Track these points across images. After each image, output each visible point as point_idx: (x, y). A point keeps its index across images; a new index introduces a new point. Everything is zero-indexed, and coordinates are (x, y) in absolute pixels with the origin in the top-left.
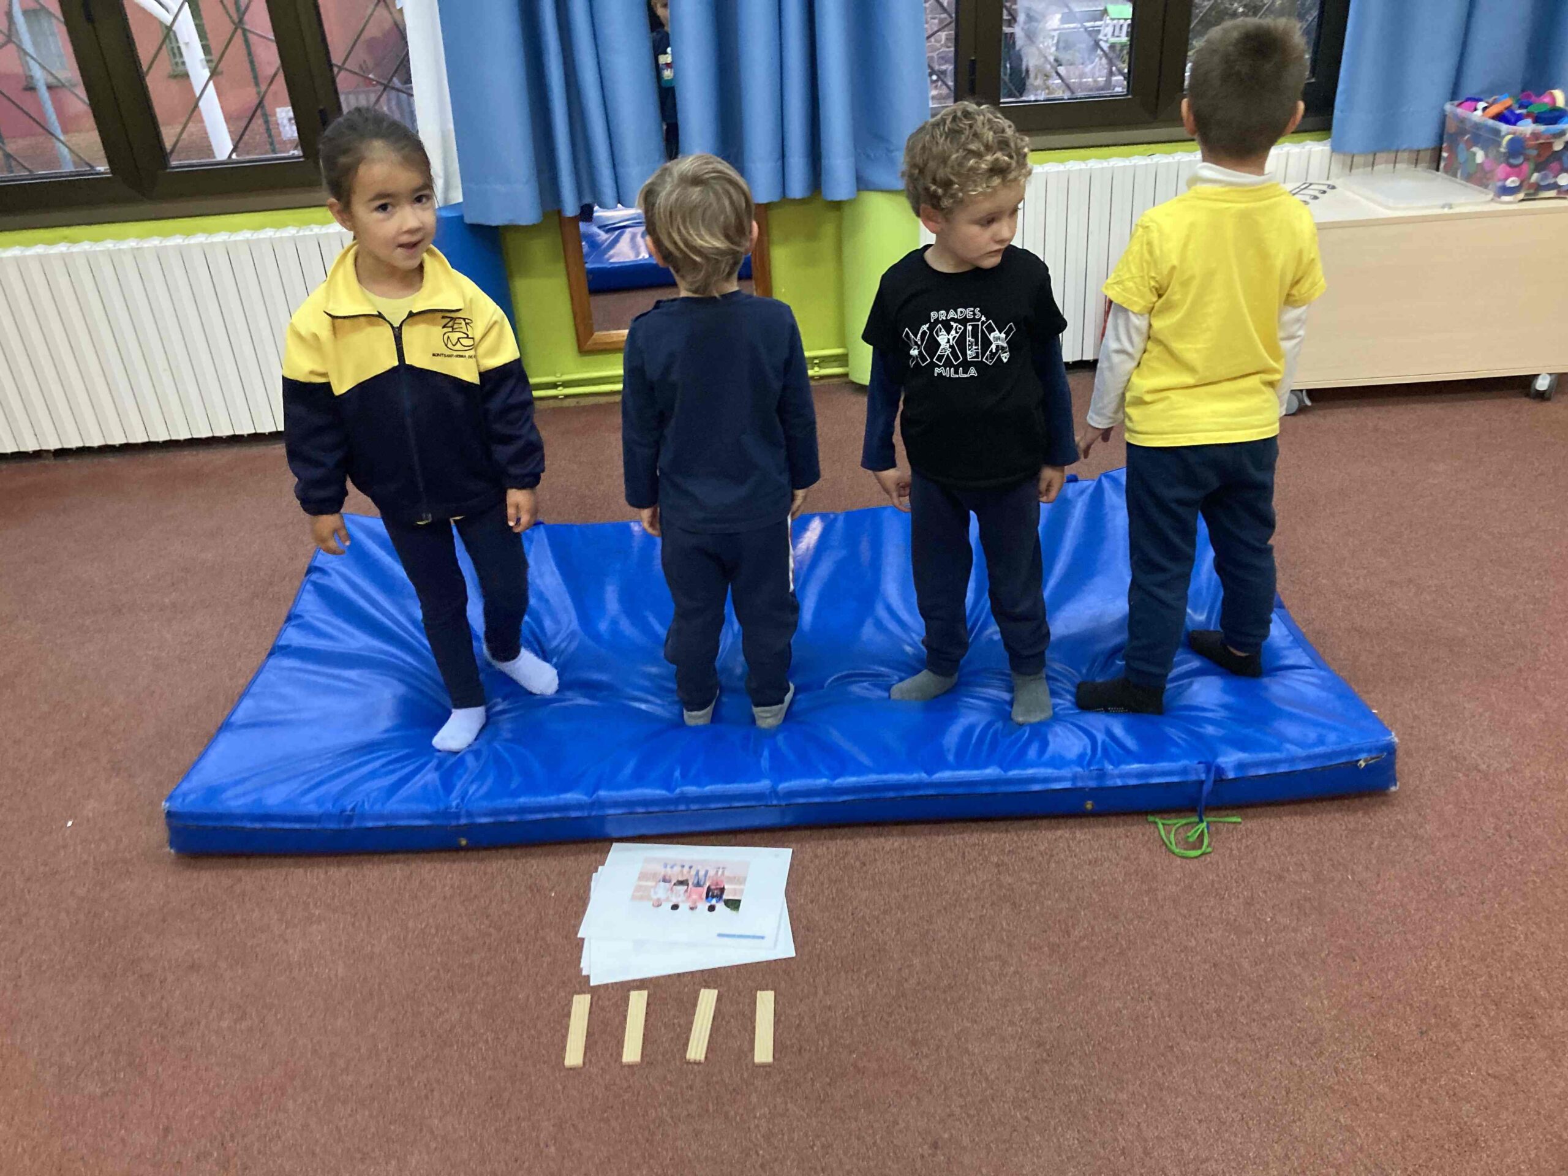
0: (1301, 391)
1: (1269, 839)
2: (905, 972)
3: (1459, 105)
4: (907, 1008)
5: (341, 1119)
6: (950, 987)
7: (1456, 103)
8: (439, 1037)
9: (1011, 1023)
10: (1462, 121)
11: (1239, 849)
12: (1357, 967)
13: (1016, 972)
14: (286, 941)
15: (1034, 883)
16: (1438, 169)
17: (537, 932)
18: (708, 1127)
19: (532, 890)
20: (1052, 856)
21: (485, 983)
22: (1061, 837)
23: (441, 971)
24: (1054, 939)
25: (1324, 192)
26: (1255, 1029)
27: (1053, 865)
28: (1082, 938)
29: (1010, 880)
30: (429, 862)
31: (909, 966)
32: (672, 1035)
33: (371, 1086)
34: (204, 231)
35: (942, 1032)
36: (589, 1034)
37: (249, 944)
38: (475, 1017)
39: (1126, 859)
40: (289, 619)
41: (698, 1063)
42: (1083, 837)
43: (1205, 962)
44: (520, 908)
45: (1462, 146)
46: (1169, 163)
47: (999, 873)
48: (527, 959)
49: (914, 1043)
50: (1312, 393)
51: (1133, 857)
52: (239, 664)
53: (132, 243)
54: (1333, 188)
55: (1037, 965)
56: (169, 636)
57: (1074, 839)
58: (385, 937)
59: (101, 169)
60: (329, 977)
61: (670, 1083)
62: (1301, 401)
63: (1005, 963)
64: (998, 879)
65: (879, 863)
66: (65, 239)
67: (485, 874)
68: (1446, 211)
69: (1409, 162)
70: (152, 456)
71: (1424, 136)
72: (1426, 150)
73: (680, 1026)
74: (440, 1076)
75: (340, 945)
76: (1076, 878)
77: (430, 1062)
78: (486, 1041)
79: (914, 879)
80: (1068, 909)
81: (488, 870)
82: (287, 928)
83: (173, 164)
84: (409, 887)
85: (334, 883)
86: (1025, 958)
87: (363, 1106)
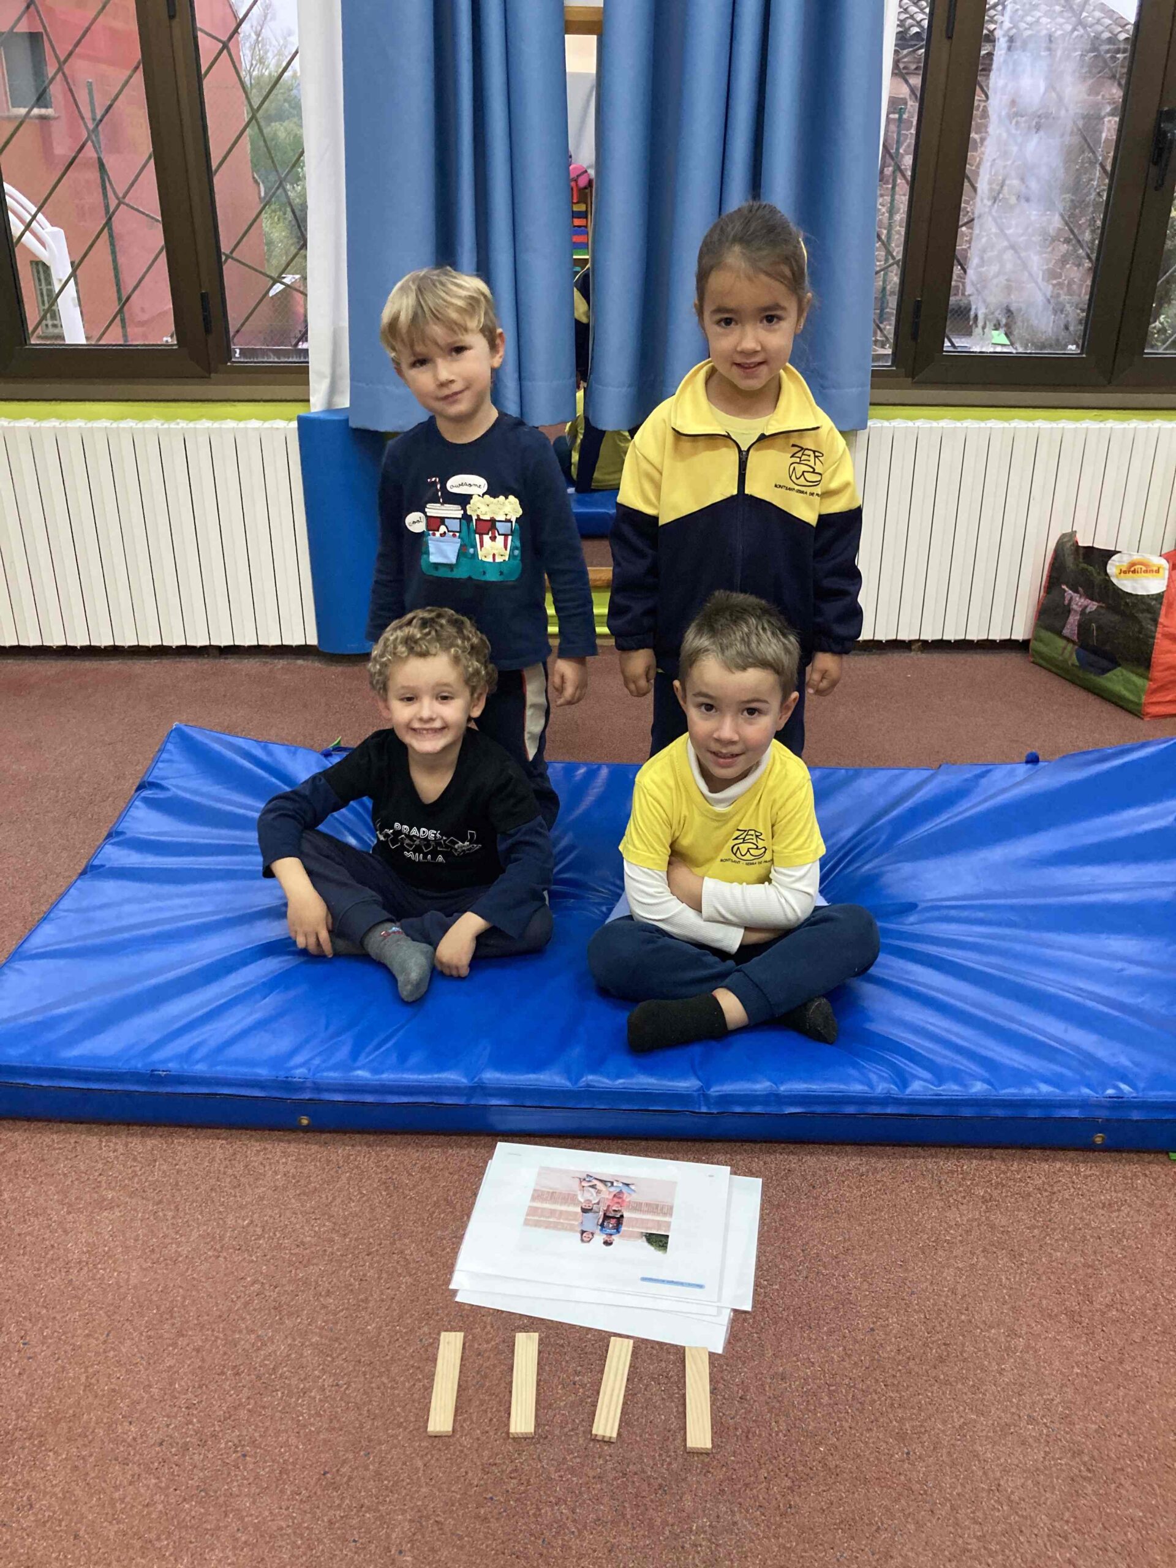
2: (880, 1335)
4: (886, 1386)
5: (116, 1488)
6: (942, 1360)
8: (259, 1377)
9: (1031, 1420)
13: (1028, 1347)
14: (66, 1232)
15: (1034, 1227)
17: (393, 1243)
18: (626, 1541)
19: (387, 1188)
20: (1053, 1194)
21: (324, 1307)
22: (1060, 1170)
23: (267, 1286)
24: (1073, 1304)
27: (1056, 1205)
28: (1109, 1307)
29: (1003, 1221)
30: (257, 1141)
31: (884, 1327)
32: (572, 1398)
33: (161, 1444)
35: (939, 1425)
36: (461, 1389)
37: (17, 1231)
38: (308, 1352)
39: (1150, 1205)
40: (111, 835)
41: (608, 1442)
42: (1088, 1173)
44: (373, 1210)
46: (1123, 430)
47: (988, 1210)
48: (380, 1278)
49: (902, 1437)
51: (1157, 1203)
55: (1055, 1339)
57: (1078, 1174)
58: (195, 1235)
60: (117, 1283)
61: (572, 1471)
63: (1011, 1333)
64: (987, 1218)
65: (832, 1186)
67: (328, 1162)
73: (583, 1386)
74: (257, 1434)
75: (136, 1240)
76: (1087, 1225)
77: (243, 1414)
78: (323, 1389)
79: (880, 1209)
80: (1086, 1265)
81: (333, 1157)
82: (69, 1213)
83: (33, 342)
84: (230, 1172)
85: (135, 1159)
86: (1037, 1329)
87: (148, 1470)
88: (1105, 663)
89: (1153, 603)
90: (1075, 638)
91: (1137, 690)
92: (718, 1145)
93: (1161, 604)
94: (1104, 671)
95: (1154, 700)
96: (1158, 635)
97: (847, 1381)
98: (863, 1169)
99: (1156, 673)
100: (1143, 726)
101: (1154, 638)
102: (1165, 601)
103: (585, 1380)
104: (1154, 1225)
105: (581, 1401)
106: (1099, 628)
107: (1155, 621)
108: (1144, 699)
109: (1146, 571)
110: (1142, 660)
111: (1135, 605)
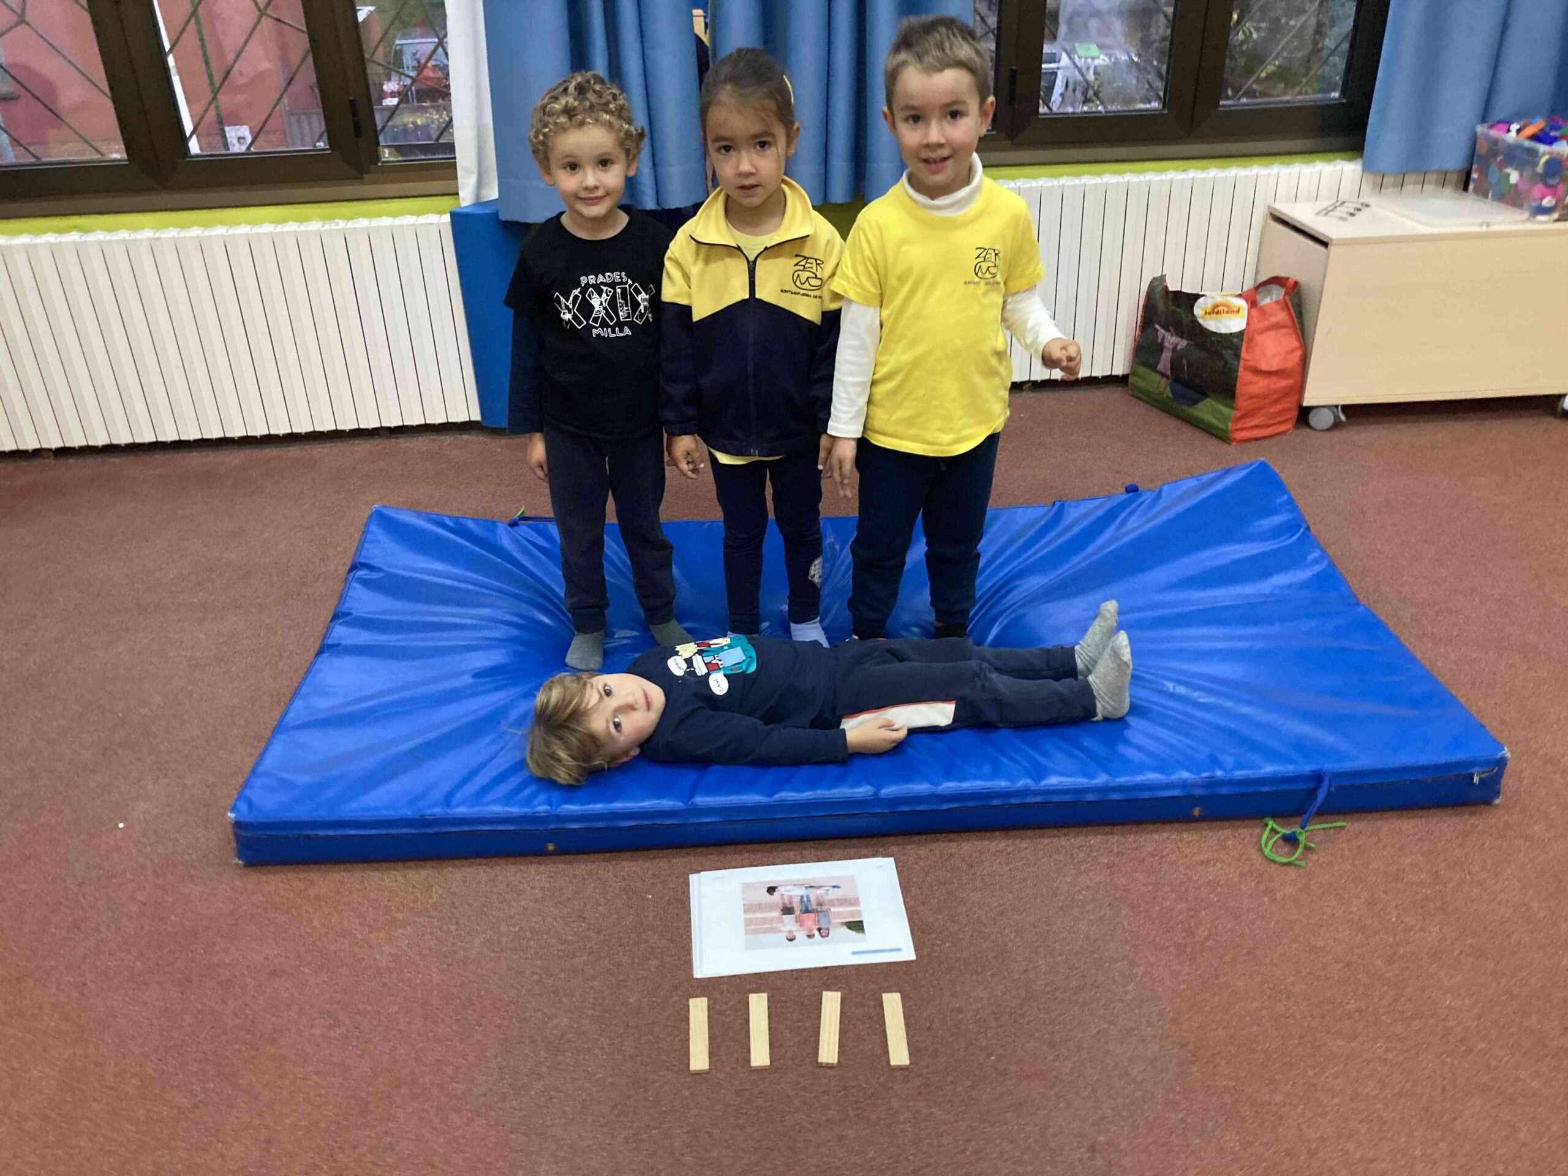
0: (1337, 406)
1: (1379, 841)
2: (1031, 975)
3: (1491, 127)
4: (1039, 1010)
5: (457, 1129)
6: (1080, 988)
7: (1486, 125)
8: (551, 1043)
9: (1149, 1024)
10: (1495, 142)
11: (1350, 850)
12: (1490, 965)
13: (1145, 973)
14: (371, 947)
15: (1148, 884)
16: (1466, 189)
17: (639, 935)
18: (850, 1132)
19: (627, 893)
20: (1162, 857)
21: (592, 988)
22: (1168, 838)
23: (544, 976)
24: (1179, 939)
25: (1359, 210)
26: (1400, 1028)
27: (1165, 866)
28: (1207, 938)
29: (1124, 881)
31: (1035, 968)
32: (799, 1038)
33: (485, 1095)
34: (227, 223)
35: (1080, 1035)
36: (711, 1038)
37: (332, 949)
38: (586, 1022)
39: (1238, 860)
40: (336, 617)
41: (830, 1067)
42: (1190, 839)
43: (1337, 962)
44: (618, 911)
45: (1493, 169)
46: (1204, 178)
47: (1112, 874)
48: (633, 963)
49: (1052, 1044)
50: (1347, 409)
51: (1245, 857)
52: (281, 665)
53: (148, 234)
54: (1367, 206)
55: (1166, 965)
56: (202, 637)
57: (1181, 840)
58: (477, 942)
59: (117, 156)
60: (423, 983)
61: (804, 1088)
62: (1337, 417)
63: (1132, 964)
64: (1112, 880)
65: (986, 864)
66: (76, 227)
67: (575, 876)
68: (1484, 229)
69: (1437, 184)
70: (159, 457)
71: (1453, 159)
72: (1453, 172)
73: (805, 1029)
74: (558, 1083)
75: (430, 949)
76: (1190, 879)
77: (544, 1069)
78: (602, 1048)
79: (1025, 880)
80: (1188, 910)
81: (578, 872)
82: (370, 932)
83: (194, 155)
84: (495, 890)
85: (414, 887)
86: (1152, 959)
87: (479, 1115)
88: (1196, 396)
89: (1235, 340)
90: (1169, 373)
91: (1224, 418)
92: (892, 839)
93: (1242, 340)
94: (1195, 402)
95: (1239, 426)
96: (1241, 369)
97: (1008, 1009)
98: (1010, 849)
99: (1242, 402)
100: (1232, 450)
101: (1237, 371)
102: (1245, 338)
103: (807, 1025)
104: (1241, 875)
105: (806, 1040)
106: (1189, 364)
107: (1238, 356)
108: (1230, 426)
109: (1227, 312)
110: (1227, 390)
111: (1219, 342)
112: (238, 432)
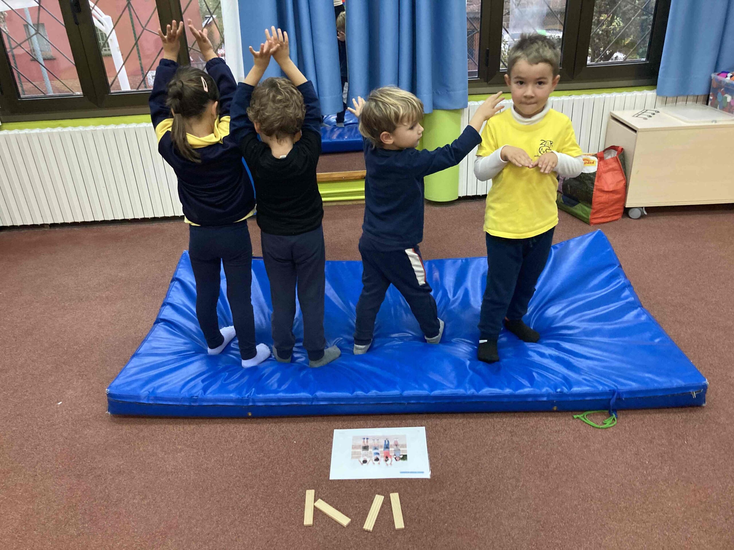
0: (642, 208)
1: (644, 423)
2: (469, 484)
3: (718, 75)
4: (471, 502)
6: (491, 492)
7: (717, 73)
8: (241, 510)
9: (523, 510)
10: (720, 82)
11: (629, 427)
12: (692, 487)
13: (523, 485)
14: (165, 461)
15: (529, 441)
16: (707, 104)
17: (287, 460)
19: (283, 439)
20: (537, 428)
21: (263, 484)
22: (541, 419)
23: (241, 478)
24: (541, 469)
25: (654, 114)
26: (645, 517)
27: (538, 433)
28: (555, 469)
29: (518, 439)
30: (233, 424)
31: (470, 481)
33: (209, 534)
34: (126, 123)
35: (489, 514)
37: (147, 462)
38: (258, 500)
39: (574, 431)
40: (164, 305)
42: (551, 420)
43: (617, 483)
44: (278, 448)
45: (720, 94)
46: (579, 99)
47: (512, 436)
48: (283, 473)
49: (475, 519)
50: (647, 209)
51: (577, 429)
52: (139, 326)
53: (91, 128)
54: (658, 112)
55: (534, 481)
56: (105, 312)
57: (547, 420)
58: (213, 460)
59: (79, 93)
60: (186, 479)
61: (356, 536)
62: (642, 212)
63: (518, 481)
64: (512, 439)
65: (453, 429)
66: (60, 125)
67: (261, 430)
68: (714, 124)
69: (693, 101)
70: (95, 228)
71: (701, 89)
72: (701, 96)
73: (359, 507)
74: (243, 530)
75: (191, 463)
76: (550, 439)
77: (237, 523)
78: (264, 513)
79: (470, 438)
80: (547, 454)
81: (262, 429)
82: (165, 454)
83: (112, 91)
84: (224, 436)
85: (187, 433)
86: (527, 478)
87: (205, 544)
88: (573, 202)
89: (592, 176)
90: (561, 191)
91: (587, 214)
92: (409, 416)
93: (595, 176)
94: (574, 205)
95: (595, 217)
96: (594, 190)
97: (456, 501)
98: (464, 422)
99: (595, 206)
100: (591, 228)
101: (593, 191)
102: (597, 175)
103: (360, 505)
104: (575, 438)
105: (359, 513)
106: (571, 187)
107: (593, 184)
108: (590, 217)
109: (588, 163)
110: (588, 200)
111: (584, 177)
112: (130, 217)
